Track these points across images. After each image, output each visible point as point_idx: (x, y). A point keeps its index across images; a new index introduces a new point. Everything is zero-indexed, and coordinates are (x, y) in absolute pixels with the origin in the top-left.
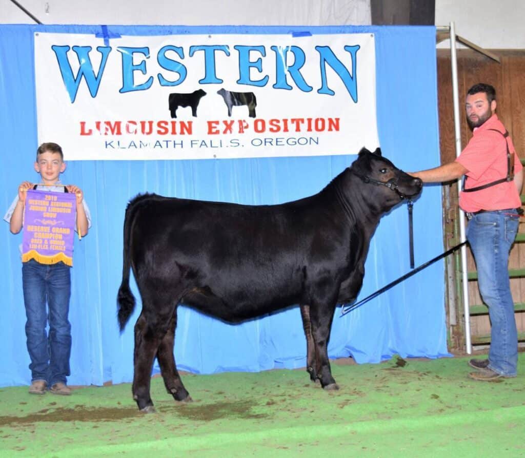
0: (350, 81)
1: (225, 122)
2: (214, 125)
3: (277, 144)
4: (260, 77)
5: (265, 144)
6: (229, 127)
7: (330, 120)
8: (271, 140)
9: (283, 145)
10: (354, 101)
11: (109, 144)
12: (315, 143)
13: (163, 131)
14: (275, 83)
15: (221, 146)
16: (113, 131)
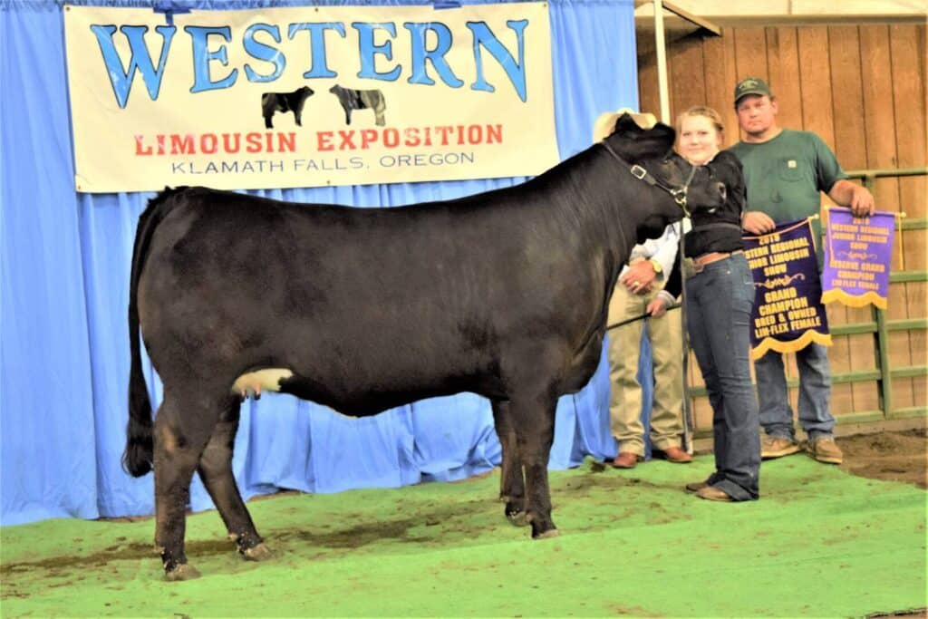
0: (516, 70)
1: (342, 133)
2: (325, 137)
3: (416, 164)
4: (389, 66)
5: (400, 164)
6: (347, 139)
7: (490, 128)
8: (407, 158)
9: (424, 164)
10: (521, 98)
11: (178, 167)
12: (470, 163)
13: (254, 147)
14: (411, 75)
15: (337, 168)
16: (183, 148)
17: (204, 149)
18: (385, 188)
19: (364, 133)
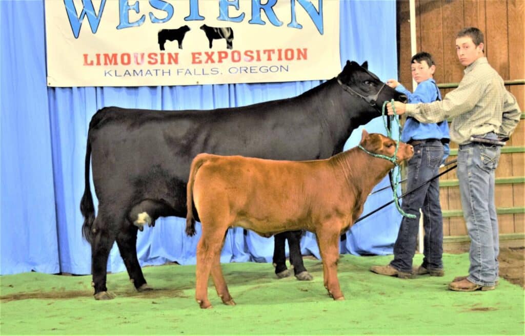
0: (317, 15)
1: (207, 53)
3: (251, 72)
4: (238, 14)
5: (241, 72)
6: (210, 57)
7: (299, 51)
8: (245, 69)
9: (257, 72)
10: (320, 33)
11: (108, 73)
12: (285, 71)
13: (153, 61)
14: (250, 19)
15: (203, 74)
16: (111, 62)
17: (123, 63)
18: (232, 87)
19: (220, 53)
